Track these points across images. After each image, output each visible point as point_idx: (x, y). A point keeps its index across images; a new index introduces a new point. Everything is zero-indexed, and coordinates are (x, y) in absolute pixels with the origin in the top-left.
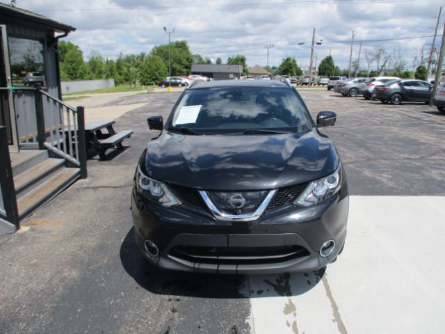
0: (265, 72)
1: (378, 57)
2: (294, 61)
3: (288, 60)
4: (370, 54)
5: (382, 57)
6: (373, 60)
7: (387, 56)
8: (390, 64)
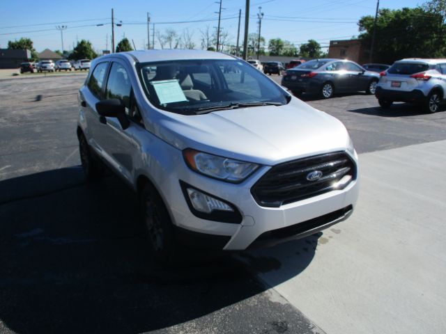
0: (57, 56)
1: (169, 39)
2: (89, 44)
3: (83, 42)
4: (162, 36)
5: (174, 39)
6: (166, 42)
7: (178, 38)
8: (181, 45)
